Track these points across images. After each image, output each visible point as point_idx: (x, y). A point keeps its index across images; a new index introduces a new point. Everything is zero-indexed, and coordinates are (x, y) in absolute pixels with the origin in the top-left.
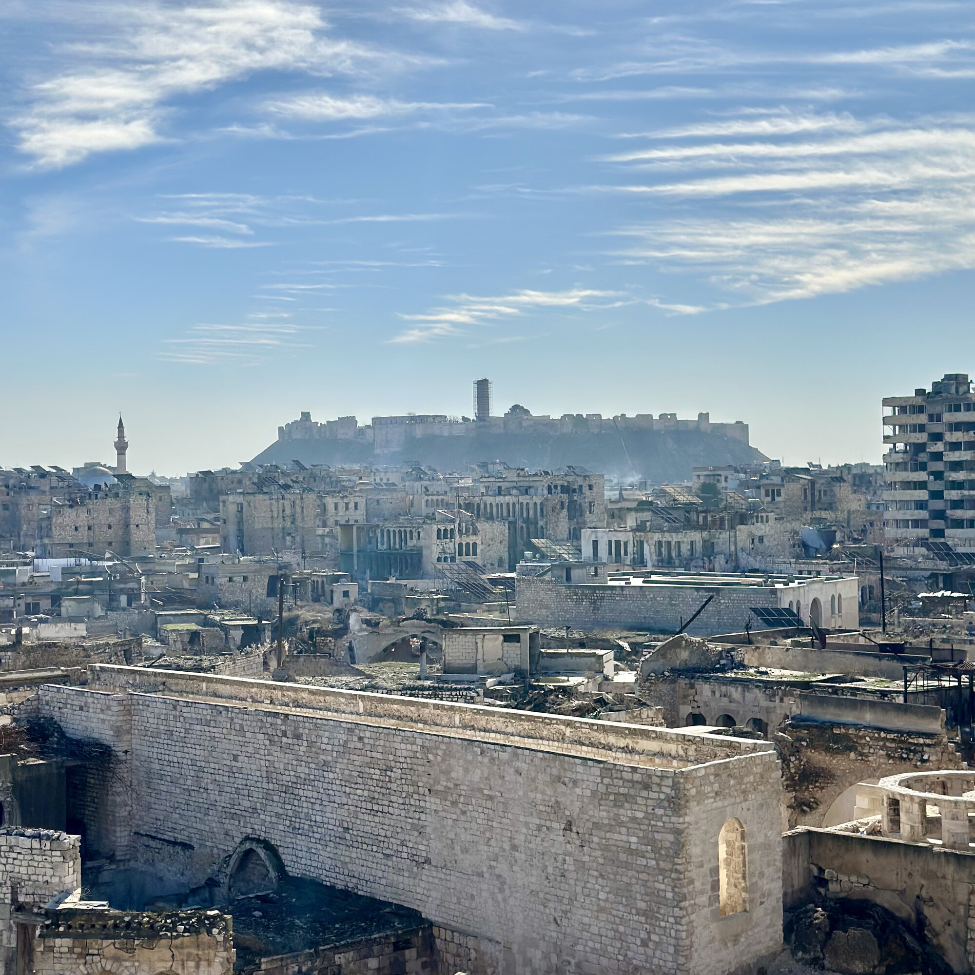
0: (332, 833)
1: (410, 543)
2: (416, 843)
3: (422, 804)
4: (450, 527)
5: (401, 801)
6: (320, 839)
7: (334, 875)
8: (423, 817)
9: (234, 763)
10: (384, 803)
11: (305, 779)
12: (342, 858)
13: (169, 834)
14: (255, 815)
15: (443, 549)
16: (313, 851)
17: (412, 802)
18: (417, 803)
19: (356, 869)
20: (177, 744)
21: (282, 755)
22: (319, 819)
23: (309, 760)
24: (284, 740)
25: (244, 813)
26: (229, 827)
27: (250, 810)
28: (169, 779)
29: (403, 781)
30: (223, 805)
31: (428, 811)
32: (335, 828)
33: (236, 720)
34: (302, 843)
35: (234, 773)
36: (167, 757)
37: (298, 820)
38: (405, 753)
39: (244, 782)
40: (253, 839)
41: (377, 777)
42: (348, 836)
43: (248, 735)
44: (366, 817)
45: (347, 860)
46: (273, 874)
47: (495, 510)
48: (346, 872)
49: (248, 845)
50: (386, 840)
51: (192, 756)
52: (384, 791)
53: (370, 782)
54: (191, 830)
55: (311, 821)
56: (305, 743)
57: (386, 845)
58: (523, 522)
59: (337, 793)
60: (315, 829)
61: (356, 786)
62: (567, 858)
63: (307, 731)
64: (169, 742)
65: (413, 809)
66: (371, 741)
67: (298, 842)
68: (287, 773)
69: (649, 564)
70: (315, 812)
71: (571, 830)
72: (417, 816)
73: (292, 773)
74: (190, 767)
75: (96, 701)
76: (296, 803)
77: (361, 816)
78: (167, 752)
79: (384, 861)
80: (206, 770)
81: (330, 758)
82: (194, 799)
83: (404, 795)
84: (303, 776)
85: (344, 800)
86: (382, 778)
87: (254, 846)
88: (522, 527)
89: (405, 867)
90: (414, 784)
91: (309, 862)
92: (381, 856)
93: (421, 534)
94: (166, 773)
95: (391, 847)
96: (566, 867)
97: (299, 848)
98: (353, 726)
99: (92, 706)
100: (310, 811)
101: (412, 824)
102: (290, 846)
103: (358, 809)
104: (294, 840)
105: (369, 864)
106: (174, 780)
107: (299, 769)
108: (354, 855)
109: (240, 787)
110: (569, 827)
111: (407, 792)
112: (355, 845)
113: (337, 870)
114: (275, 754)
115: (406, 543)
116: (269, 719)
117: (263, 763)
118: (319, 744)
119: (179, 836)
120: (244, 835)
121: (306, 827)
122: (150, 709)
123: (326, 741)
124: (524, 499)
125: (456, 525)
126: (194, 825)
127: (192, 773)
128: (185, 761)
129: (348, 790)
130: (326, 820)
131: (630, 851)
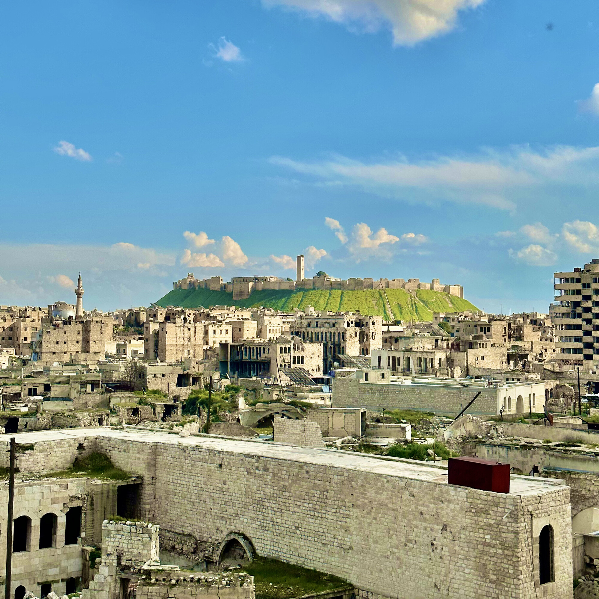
0: (288, 530)
1: (263, 356)
2: (343, 537)
3: (348, 513)
4: (287, 346)
5: (333, 510)
6: (279, 534)
7: (289, 556)
8: (348, 520)
9: (223, 486)
10: (323, 511)
11: (271, 497)
12: (294, 545)
13: (179, 529)
14: (237, 518)
15: (284, 359)
16: (275, 540)
17: (341, 511)
18: (345, 512)
19: (304, 552)
20: (186, 473)
21: (256, 481)
22: (279, 521)
23: (273, 484)
24: (257, 472)
25: (230, 517)
26: (219, 525)
27: (234, 515)
28: (180, 495)
29: (336, 499)
30: (215, 511)
31: (351, 517)
32: (290, 527)
33: (225, 459)
34: (268, 535)
35: (223, 492)
36: (179, 481)
37: (265, 521)
38: (336, 481)
39: (230, 497)
40: (235, 533)
41: (318, 496)
42: (298, 532)
43: (233, 468)
44: (311, 520)
45: (298, 546)
46: (249, 554)
47: (314, 336)
48: (297, 554)
49: (232, 537)
50: (323, 534)
51: (195, 481)
52: (322, 504)
53: (312, 498)
54: (194, 527)
55: (274, 522)
56: (271, 474)
57: (324, 538)
58: (332, 344)
59: (292, 505)
60: (277, 527)
61: (304, 501)
62: (444, 548)
63: (272, 467)
64: (181, 472)
65: (342, 515)
66: (314, 474)
67: (265, 535)
68: (258, 492)
69: (413, 372)
70: (277, 517)
71: (446, 530)
72: (344, 520)
73: (262, 493)
74: (194, 488)
75: (134, 446)
76: (264, 511)
77: (307, 519)
78: (179, 478)
79: (322, 548)
80: (205, 490)
81: (287, 484)
82: (196, 507)
83: (336, 507)
84: (269, 494)
85: (296, 509)
86: (321, 496)
87: (236, 537)
88: (331, 347)
89: (336, 552)
90: (343, 500)
91: (272, 548)
92: (320, 544)
93: (270, 351)
94: (178, 491)
95: (327, 539)
96: (443, 553)
97: (266, 539)
98: (302, 464)
99: (131, 449)
100: (274, 516)
101: (341, 525)
102: (260, 537)
103: (305, 515)
104: (262, 534)
105: (312, 549)
106: (183, 496)
107: (267, 490)
108: (302, 544)
109: (227, 500)
110: (445, 528)
111: (338, 506)
112: (303, 537)
113: (291, 553)
114: (251, 480)
115: (260, 356)
116: (247, 459)
117: (242, 486)
118: (279, 475)
119: (186, 531)
120: (229, 531)
121: (271, 526)
122: (168, 452)
123: (284, 472)
124: (332, 330)
125: (292, 345)
126: (196, 524)
127: (196, 492)
128: (191, 484)
129: (298, 503)
130: (283, 522)
131: (485, 544)
